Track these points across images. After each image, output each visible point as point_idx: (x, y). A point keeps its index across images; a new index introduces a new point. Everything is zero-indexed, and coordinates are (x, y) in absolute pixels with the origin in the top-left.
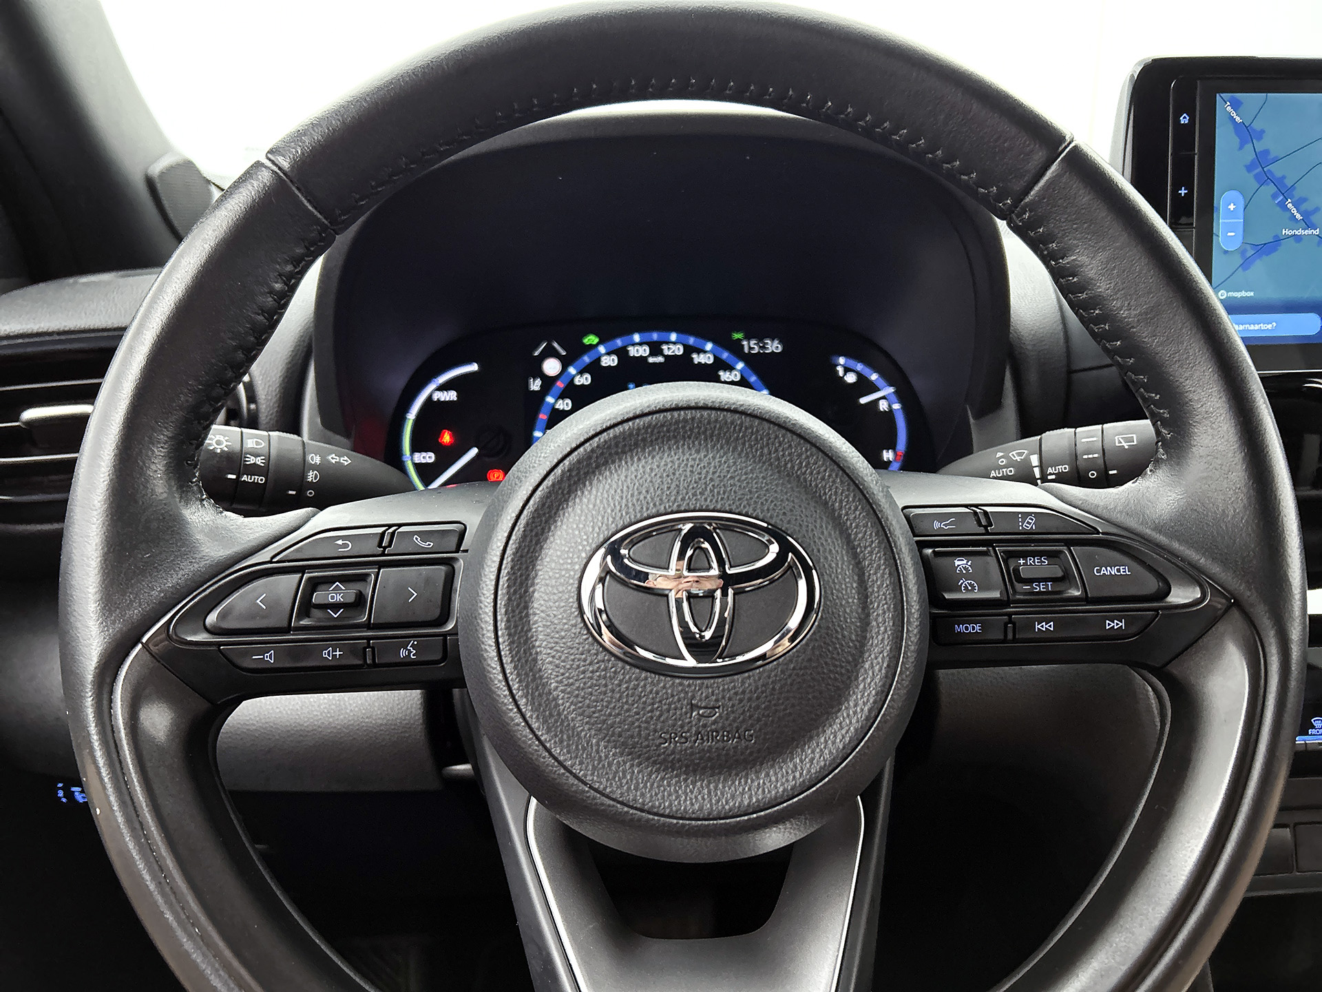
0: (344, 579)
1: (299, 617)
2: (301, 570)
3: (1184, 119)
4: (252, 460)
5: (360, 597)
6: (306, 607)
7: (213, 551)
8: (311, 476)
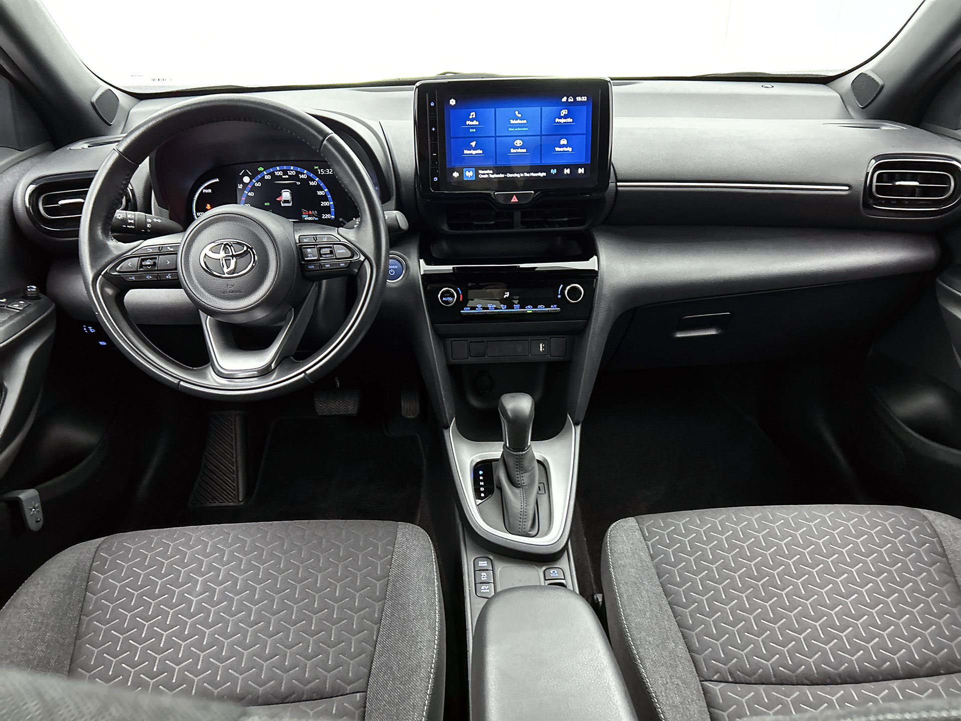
0: (150, 259)
1: (140, 268)
2: (139, 257)
3: (432, 104)
4: (130, 221)
5: (155, 263)
6: (141, 266)
7: (116, 253)
8: (148, 226)
